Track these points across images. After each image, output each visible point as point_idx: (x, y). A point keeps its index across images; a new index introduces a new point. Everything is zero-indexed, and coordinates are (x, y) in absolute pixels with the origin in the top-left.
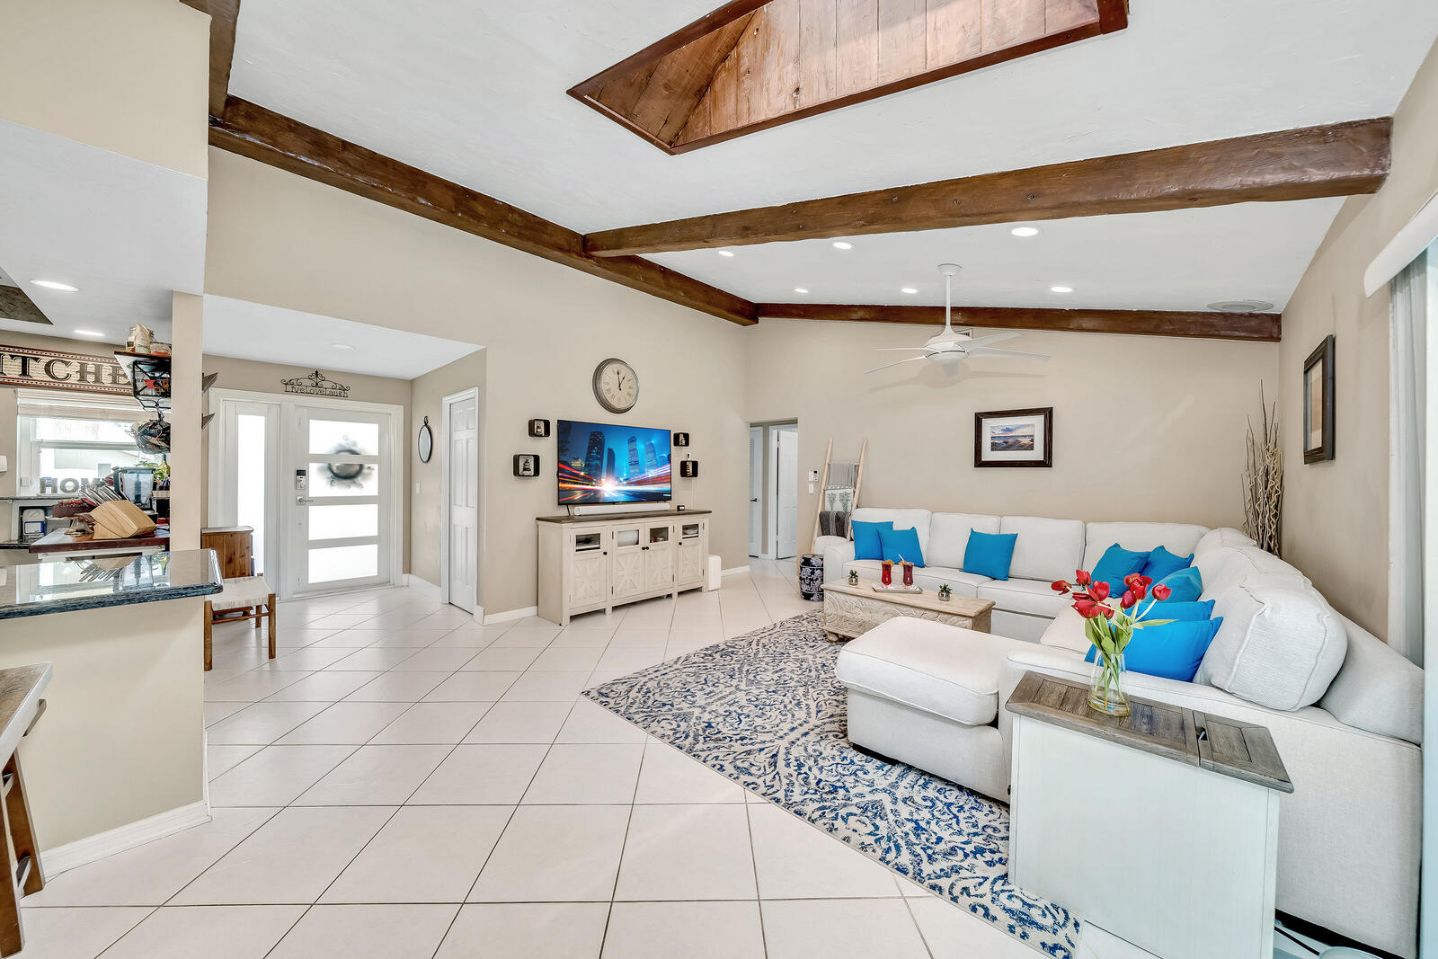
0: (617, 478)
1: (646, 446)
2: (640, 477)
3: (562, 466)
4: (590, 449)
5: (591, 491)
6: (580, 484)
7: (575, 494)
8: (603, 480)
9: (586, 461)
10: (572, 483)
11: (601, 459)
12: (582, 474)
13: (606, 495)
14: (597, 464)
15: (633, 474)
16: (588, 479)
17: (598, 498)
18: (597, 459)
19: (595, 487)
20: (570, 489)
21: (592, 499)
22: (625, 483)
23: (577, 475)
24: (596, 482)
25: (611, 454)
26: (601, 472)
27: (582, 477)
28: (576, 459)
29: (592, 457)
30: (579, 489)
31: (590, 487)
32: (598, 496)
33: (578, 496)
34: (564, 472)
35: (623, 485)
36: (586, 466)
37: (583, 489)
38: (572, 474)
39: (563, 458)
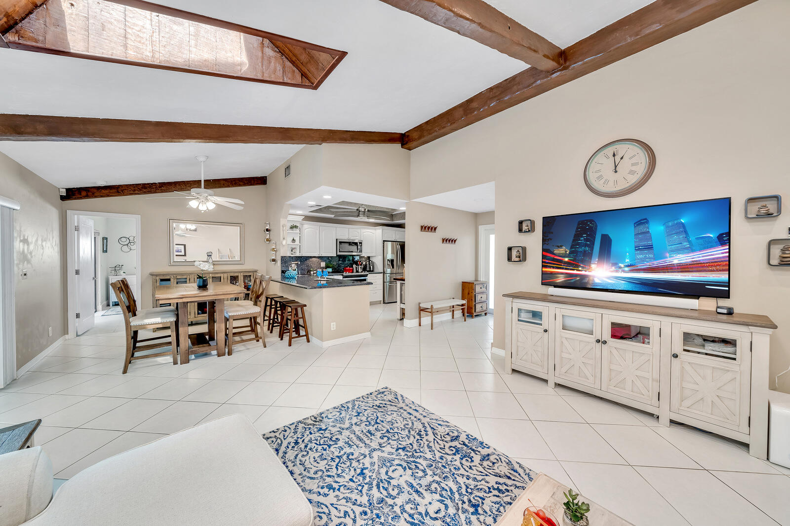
0: (615, 264)
1: (667, 227)
2: (656, 263)
3: (545, 253)
4: (577, 236)
5: (577, 275)
6: (563, 269)
7: (557, 277)
8: (593, 266)
9: (572, 248)
10: (553, 268)
11: (592, 247)
12: (566, 259)
13: (597, 281)
14: (585, 251)
15: (643, 260)
16: (573, 264)
17: (587, 283)
18: (586, 245)
19: (583, 273)
20: (552, 273)
21: (581, 284)
22: (627, 269)
23: (560, 261)
24: (583, 267)
25: (606, 242)
26: (591, 258)
27: (566, 263)
28: (561, 247)
29: (578, 244)
30: (562, 273)
31: (575, 272)
32: (586, 281)
33: (561, 279)
34: (548, 259)
35: (624, 271)
36: (571, 253)
37: (567, 274)
38: (554, 260)
39: (546, 247)
